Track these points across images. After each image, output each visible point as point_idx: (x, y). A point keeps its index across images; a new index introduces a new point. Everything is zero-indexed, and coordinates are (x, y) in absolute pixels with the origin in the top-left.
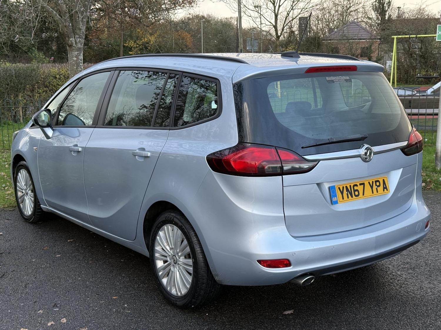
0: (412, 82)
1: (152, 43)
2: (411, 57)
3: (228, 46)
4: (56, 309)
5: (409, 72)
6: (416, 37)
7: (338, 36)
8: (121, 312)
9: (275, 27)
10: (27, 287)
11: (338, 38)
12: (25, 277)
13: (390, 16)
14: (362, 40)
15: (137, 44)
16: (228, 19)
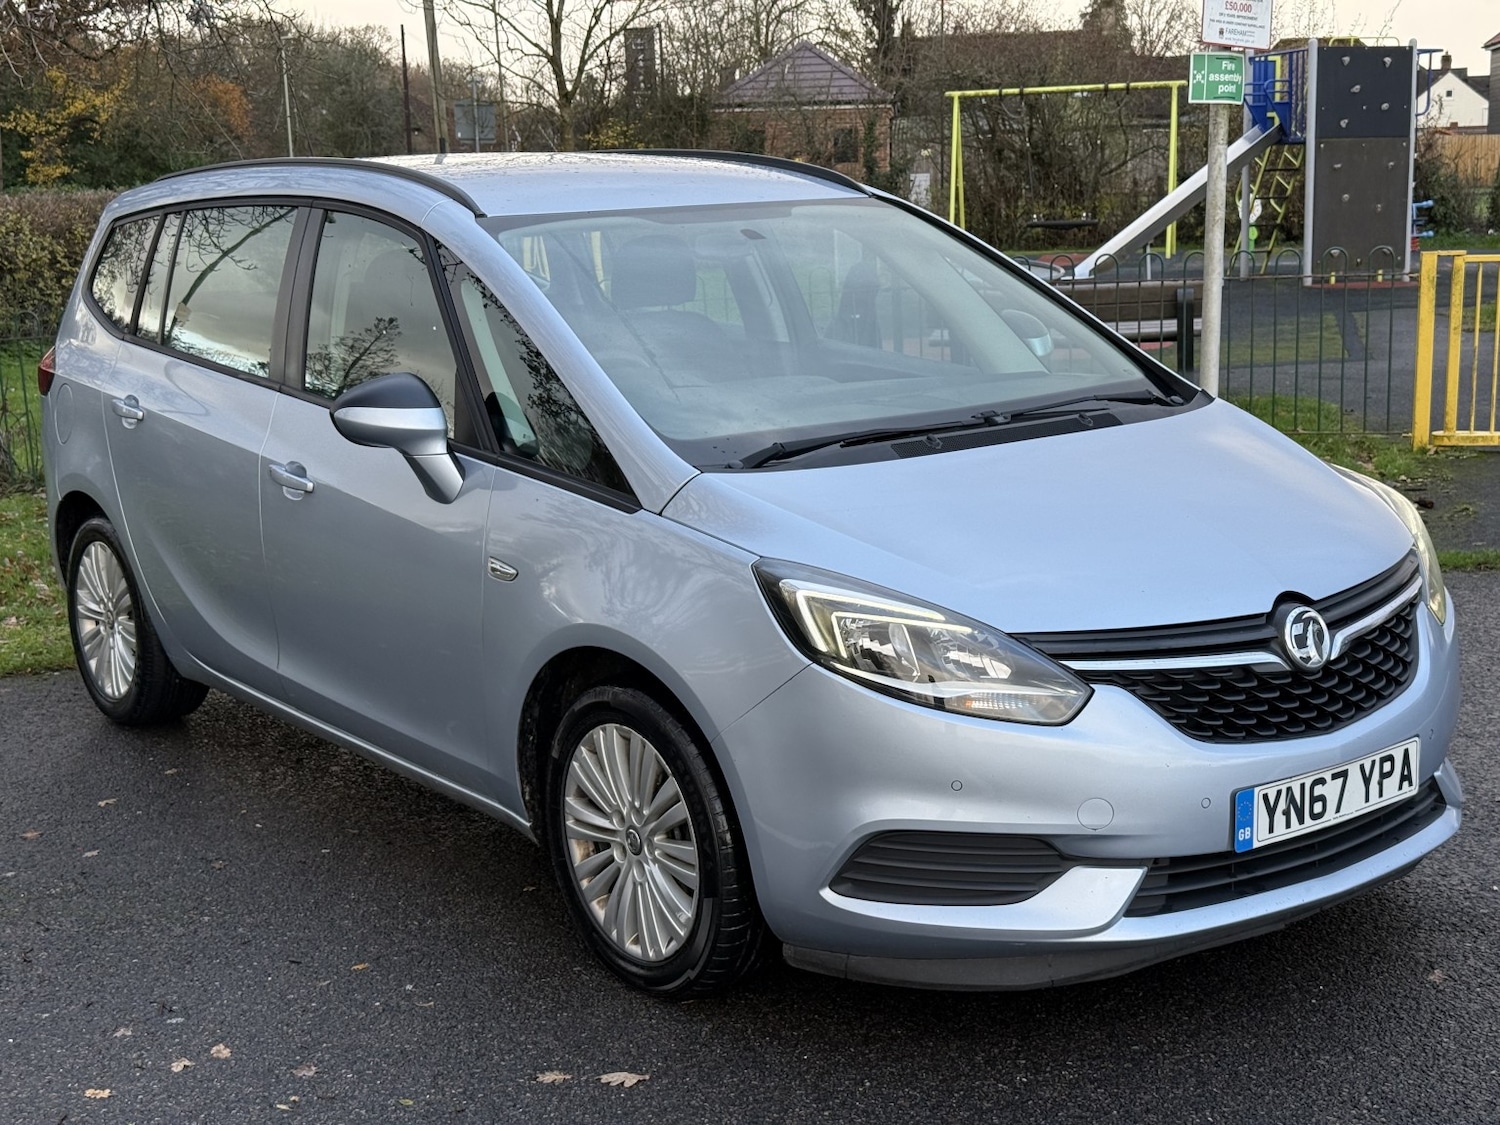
0: (1006, 241)
1: (104, 117)
2: (1001, 161)
3: (374, 129)
4: (174, 1021)
5: (996, 209)
6: (1021, 94)
7: (764, 92)
8: (403, 1008)
9: (555, 61)
10: (34, 961)
11: (764, 100)
12: (8, 931)
13: (907, 25)
14: (843, 107)
15: (49, 122)
16: (359, 32)
